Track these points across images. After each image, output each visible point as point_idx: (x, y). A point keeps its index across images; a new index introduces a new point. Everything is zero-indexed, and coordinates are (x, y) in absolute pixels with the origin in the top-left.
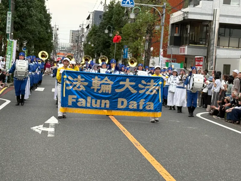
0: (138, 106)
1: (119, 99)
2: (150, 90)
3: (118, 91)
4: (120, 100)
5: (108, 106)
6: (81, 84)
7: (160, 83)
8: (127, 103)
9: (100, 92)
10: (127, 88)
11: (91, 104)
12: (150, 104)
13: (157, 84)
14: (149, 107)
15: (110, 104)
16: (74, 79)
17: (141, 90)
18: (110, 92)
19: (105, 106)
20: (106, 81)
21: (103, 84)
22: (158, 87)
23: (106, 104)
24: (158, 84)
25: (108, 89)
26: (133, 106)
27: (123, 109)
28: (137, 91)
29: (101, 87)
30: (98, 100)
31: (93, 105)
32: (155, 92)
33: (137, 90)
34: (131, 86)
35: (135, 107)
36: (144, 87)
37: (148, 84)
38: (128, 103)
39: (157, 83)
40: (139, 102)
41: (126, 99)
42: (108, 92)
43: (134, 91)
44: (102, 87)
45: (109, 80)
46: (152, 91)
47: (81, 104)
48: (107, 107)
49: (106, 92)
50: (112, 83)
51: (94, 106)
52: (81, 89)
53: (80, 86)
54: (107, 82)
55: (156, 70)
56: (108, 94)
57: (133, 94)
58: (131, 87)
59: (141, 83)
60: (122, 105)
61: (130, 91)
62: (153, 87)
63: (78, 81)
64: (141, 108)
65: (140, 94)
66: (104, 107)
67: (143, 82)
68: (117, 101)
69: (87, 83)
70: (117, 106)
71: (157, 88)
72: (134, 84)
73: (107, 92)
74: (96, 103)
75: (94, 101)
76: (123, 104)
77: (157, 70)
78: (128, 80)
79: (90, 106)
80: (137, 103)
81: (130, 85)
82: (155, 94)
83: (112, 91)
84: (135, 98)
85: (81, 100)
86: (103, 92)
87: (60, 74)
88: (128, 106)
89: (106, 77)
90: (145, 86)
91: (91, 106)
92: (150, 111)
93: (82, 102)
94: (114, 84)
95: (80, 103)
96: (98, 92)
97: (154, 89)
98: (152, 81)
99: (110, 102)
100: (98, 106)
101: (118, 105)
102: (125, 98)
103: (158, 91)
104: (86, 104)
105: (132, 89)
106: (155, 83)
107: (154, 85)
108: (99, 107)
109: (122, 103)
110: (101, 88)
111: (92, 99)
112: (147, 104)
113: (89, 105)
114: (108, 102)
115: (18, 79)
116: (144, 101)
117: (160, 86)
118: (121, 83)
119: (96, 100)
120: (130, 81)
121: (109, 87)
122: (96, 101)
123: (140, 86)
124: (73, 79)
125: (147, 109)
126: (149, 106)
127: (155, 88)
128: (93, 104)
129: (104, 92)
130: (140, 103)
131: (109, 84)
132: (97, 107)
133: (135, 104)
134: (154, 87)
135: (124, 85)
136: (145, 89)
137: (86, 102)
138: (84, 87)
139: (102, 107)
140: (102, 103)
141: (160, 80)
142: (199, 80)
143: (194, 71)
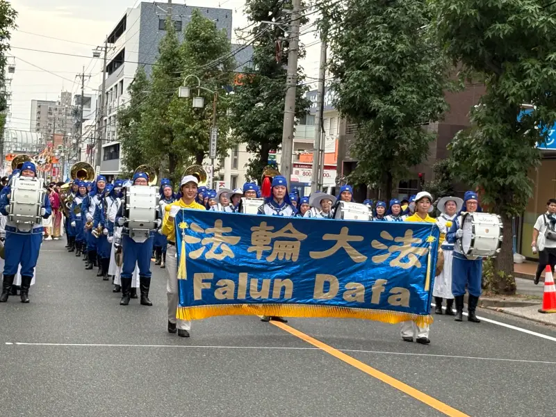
0: (369, 295)
1: (318, 276)
2: (402, 256)
3: (315, 255)
4: (320, 278)
5: (289, 293)
6: (223, 243)
7: (431, 239)
8: (338, 288)
9: (270, 259)
10: (342, 249)
11: (248, 290)
12: (399, 293)
13: (420, 241)
14: (399, 300)
15: (294, 288)
16: (204, 229)
17: (377, 255)
18: (295, 259)
19: (282, 295)
20: (289, 232)
21: (280, 239)
22: (423, 249)
23: (283, 289)
24: (425, 242)
25: (290, 251)
26: (353, 296)
27: (327, 301)
28: (366, 258)
29: (273, 247)
30: (264, 280)
31: (253, 294)
32: (416, 263)
33: (365, 255)
34: (351, 243)
35: (361, 300)
36: (386, 247)
37: (398, 240)
38: (342, 286)
39: (420, 238)
40: (371, 287)
41: (337, 277)
42: (291, 259)
43: (358, 257)
44: (276, 248)
45: (295, 231)
46: (405, 260)
47: (224, 293)
48: (286, 297)
49: (284, 259)
50: (302, 236)
51: (255, 297)
52: (223, 256)
53: (222, 248)
54: (289, 235)
55: (419, 203)
56: (290, 264)
57: (355, 263)
58: (351, 247)
59: (378, 237)
60: (326, 292)
61: (347, 255)
62: (409, 248)
63: (216, 235)
64: (376, 300)
65: (376, 264)
66: (278, 297)
67: (385, 235)
68: (314, 282)
69: (237, 239)
70: (313, 293)
71: (421, 252)
72: (360, 239)
73: (288, 258)
74: (259, 289)
75: (254, 283)
76: (328, 288)
77: (422, 204)
78: (345, 230)
79: (244, 298)
80: (366, 288)
81: (348, 242)
82: (414, 267)
83: (300, 257)
85: (223, 284)
86: (277, 259)
87: (171, 218)
88: (340, 295)
89: (290, 224)
90: (389, 246)
91: (247, 296)
92: (399, 309)
93: (226, 289)
94: (307, 241)
95: (221, 292)
96: (265, 259)
97: (413, 253)
98: (409, 232)
99: (294, 284)
100: (265, 296)
101: (316, 292)
102: (333, 275)
103: (424, 259)
104: (236, 294)
105: (355, 251)
106: (415, 239)
107: (413, 245)
108: (267, 297)
109: (327, 286)
110: (272, 250)
111: (250, 278)
112: (391, 292)
113: (242, 295)
114: (289, 283)
116: (385, 283)
117: (430, 247)
118: (327, 237)
119: (259, 281)
120: (350, 234)
121: (293, 247)
122: (260, 284)
123: (376, 244)
124: (202, 231)
125: (392, 304)
126: (399, 296)
127: (416, 251)
128: (253, 291)
129: (281, 258)
130: (373, 288)
131: (295, 240)
132: (262, 298)
133: (359, 291)
134: (414, 248)
135: (334, 243)
136: (390, 254)
137: (236, 289)
138: (230, 250)
139: (273, 297)
140: (274, 289)
141: (430, 231)
142: (487, 231)
143: (471, 203)
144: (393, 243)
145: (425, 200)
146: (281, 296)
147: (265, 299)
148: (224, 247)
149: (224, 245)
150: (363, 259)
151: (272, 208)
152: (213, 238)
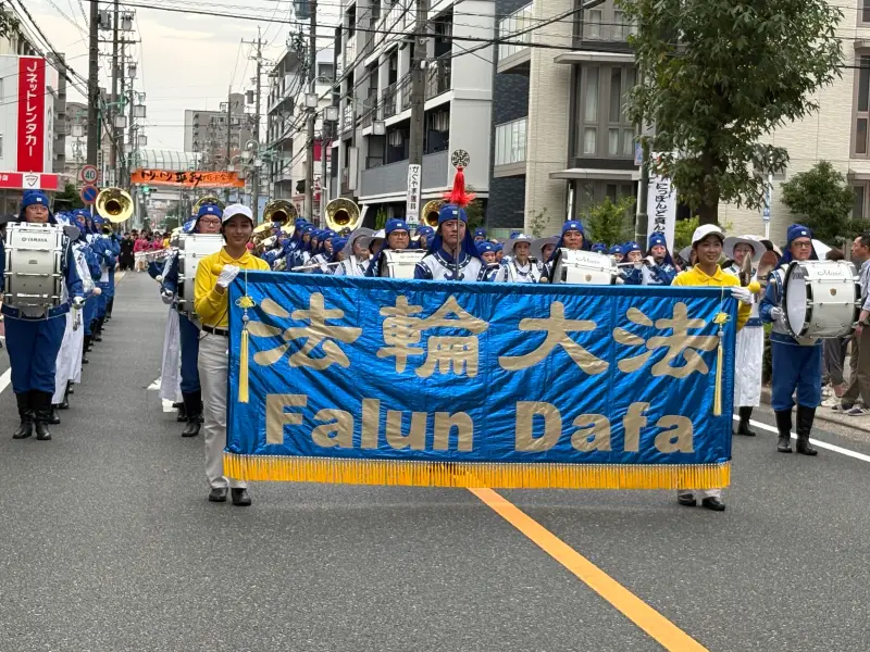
0: (618, 438)
1: (520, 406)
2: (672, 355)
3: (514, 364)
4: (526, 410)
5: (466, 441)
6: (327, 338)
7: (721, 317)
8: (561, 426)
9: (423, 373)
10: (559, 349)
11: (382, 432)
12: (675, 427)
13: (704, 324)
14: (674, 441)
15: (475, 430)
16: (290, 312)
17: (626, 356)
18: (473, 372)
19: (454, 444)
20: (452, 315)
21: (437, 332)
22: (710, 339)
23: (455, 431)
24: (711, 325)
25: (461, 355)
26: (590, 440)
27: (542, 453)
28: (607, 364)
29: (426, 348)
30: (415, 415)
31: (393, 441)
32: (699, 364)
33: (606, 359)
34: (575, 336)
35: (605, 445)
36: (641, 341)
37: (662, 324)
38: (568, 422)
39: (703, 317)
40: (621, 419)
41: (558, 405)
42: (464, 373)
43: (593, 364)
44: (433, 350)
45: (463, 313)
46: (680, 362)
47: (333, 435)
48: (461, 448)
49: (451, 372)
50: (479, 323)
51: (399, 447)
52: (326, 363)
53: (326, 347)
54: (453, 324)
55: (700, 247)
56: (462, 381)
57: (589, 376)
58: (575, 345)
59: (624, 322)
60: (539, 436)
61: (570, 362)
62: (685, 338)
63: (313, 323)
64: (632, 445)
65: (625, 374)
66: (446, 448)
67: (638, 316)
68: (513, 416)
69: (355, 333)
70: (514, 439)
71: (706, 344)
72: (590, 326)
73: (458, 372)
74: (406, 432)
75: (394, 419)
76: (543, 429)
77: (707, 249)
78: (558, 308)
79: (375, 446)
80: (612, 423)
81: (569, 334)
82: (696, 374)
83: (481, 368)
84: (600, 396)
85: (331, 418)
86: (437, 373)
87: (220, 289)
88: (566, 439)
89: (452, 298)
90: (646, 338)
91: (380, 442)
92: (677, 458)
93: (336, 426)
94: (490, 333)
95: (327, 433)
96: (413, 372)
97: (693, 348)
98: (681, 308)
99: (475, 422)
100: (419, 446)
101: (520, 437)
102: (549, 401)
103: (710, 357)
104: (357, 438)
105: (584, 352)
106: (694, 320)
107: (691, 332)
108: (422, 448)
109: (539, 421)
110: (425, 356)
111: (385, 408)
112: (659, 425)
113: (369, 441)
114: (464, 421)
115: (24, 317)
116: (647, 409)
117: (721, 333)
118: (526, 325)
119: (405, 415)
120: (572, 315)
121: (466, 349)
122: (407, 420)
123: (621, 335)
124: (285, 315)
125: (663, 451)
126: (672, 434)
127: (697, 342)
128: (391, 434)
129: (445, 370)
130: (626, 420)
131: (468, 333)
132: (412, 448)
133: (602, 429)
134: (693, 337)
135: (543, 335)
136: (650, 352)
137: (358, 428)
138: (341, 353)
139: (435, 447)
140: (436, 431)
141: (718, 302)
142: (834, 292)
143: (802, 243)
144: (655, 332)
145: (712, 240)
146: (451, 445)
147: (418, 451)
148: (329, 347)
149: (331, 342)
150: (601, 366)
151: (442, 263)
152: (307, 329)
